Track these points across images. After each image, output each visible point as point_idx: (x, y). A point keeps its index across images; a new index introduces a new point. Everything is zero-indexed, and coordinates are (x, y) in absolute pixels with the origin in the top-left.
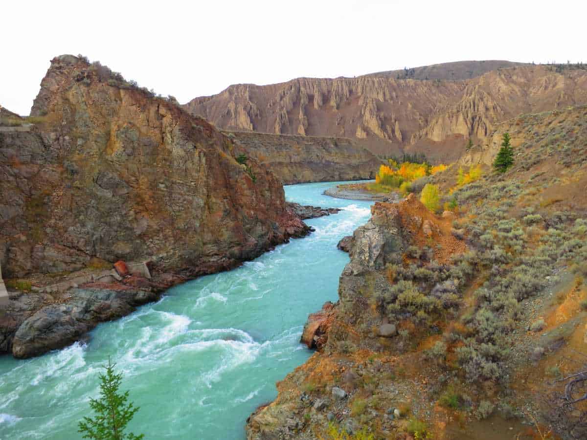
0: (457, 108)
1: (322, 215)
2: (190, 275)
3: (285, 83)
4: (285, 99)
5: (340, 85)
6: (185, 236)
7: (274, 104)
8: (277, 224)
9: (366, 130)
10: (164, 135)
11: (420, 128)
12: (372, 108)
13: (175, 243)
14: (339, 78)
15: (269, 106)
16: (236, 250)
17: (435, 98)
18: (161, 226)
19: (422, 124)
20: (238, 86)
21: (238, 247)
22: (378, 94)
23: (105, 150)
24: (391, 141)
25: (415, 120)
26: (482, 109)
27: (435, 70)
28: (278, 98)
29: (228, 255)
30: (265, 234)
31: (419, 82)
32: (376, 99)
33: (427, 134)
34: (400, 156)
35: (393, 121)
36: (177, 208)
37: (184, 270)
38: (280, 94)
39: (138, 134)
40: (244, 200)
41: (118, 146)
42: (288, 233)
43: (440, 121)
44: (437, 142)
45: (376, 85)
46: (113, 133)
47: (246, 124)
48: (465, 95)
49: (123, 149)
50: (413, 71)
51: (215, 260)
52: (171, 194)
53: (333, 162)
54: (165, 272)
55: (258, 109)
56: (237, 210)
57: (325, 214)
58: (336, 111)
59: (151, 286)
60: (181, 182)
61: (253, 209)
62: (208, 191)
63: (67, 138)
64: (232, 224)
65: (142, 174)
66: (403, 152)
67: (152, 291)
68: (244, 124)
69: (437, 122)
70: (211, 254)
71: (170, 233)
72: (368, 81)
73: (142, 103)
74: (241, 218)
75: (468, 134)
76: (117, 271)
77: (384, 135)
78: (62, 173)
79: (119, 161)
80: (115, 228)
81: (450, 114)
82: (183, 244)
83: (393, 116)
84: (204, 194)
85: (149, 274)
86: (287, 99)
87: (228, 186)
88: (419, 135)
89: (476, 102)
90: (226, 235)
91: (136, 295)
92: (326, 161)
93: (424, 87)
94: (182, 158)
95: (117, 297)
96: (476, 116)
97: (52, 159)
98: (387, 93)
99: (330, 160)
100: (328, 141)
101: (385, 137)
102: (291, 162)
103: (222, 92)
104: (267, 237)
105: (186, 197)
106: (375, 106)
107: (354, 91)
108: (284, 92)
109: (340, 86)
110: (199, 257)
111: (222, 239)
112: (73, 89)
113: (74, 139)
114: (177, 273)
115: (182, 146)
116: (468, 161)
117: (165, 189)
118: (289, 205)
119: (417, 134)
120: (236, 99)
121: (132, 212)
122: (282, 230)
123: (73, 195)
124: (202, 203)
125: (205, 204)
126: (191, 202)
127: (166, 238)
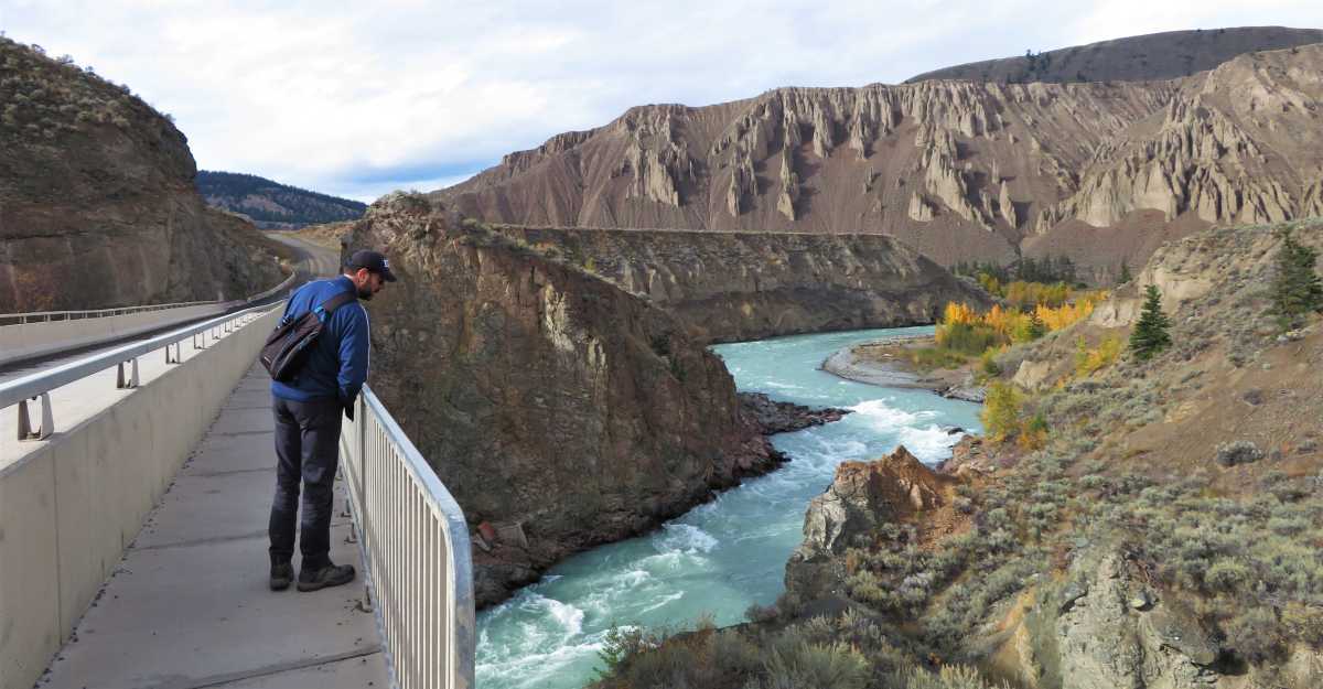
0: (1147, 149)
1: (810, 425)
2: (582, 544)
3: (749, 101)
4: (748, 136)
5: (872, 101)
6: (575, 481)
7: (725, 146)
8: (721, 451)
9: (932, 203)
10: (542, 316)
11: (1060, 195)
12: (946, 152)
13: (559, 492)
14: (870, 86)
15: (713, 152)
16: (652, 502)
17: (1096, 123)
18: (539, 466)
19: (1065, 186)
20: (647, 110)
21: (656, 497)
22: (960, 118)
23: (457, 349)
24: (989, 229)
25: (1046, 177)
26: (1208, 149)
27: (1100, 55)
28: (734, 134)
29: (640, 511)
30: (700, 474)
31: (1058, 88)
32: (955, 132)
33: (1074, 210)
34: (1009, 262)
35: (995, 181)
36: (563, 436)
37: (573, 535)
38: (739, 126)
39: (503, 318)
40: (666, 418)
41: (477, 340)
42: (741, 468)
43: (1107, 181)
44: (1099, 228)
45: (956, 100)
46: (469, 320)
47: (663, 191)
48: (1169, 118)
49: (482, 346)
50: (1047, 58)
51: (619, 518)
52: (552, 412)
53: (850, 288)
54: (546, 537)
55: (690, 158)
56: (654, 435)
57: (815, 423)
58: (864, 159)
59: (530, 560)
60: (568, 394)
61: (679, 433)
62: (608, 408)
63: (405, 332)
64: (645, 459)
65: (511, 382)
66: (1018, 252)
67: (533, 568)
68: (659, 191)
69: (1099, 184)
70: (613, 509)
71: (553, 476)
72: (937, 91)
73: (509, 268)
74: (660, 448)
75: (1175, 210)
76: (482, 537)
77: (973, 212)
78: (401, 387)
79: (477, 365)
80: (477, 471)
81: (1132, 164)
82: (572, 494)
83: (995, 171)
84: (603, 414)
85: (525, 541)
86: (753, 136)
87: (641, 396)
88: (1057, 212)
89: (1194, 134)
90: (635, 479)
91: (511, 573)
92: (834, 285)
93: (1070, 100)
94: (569, 354)
95: (488, 576)
96: (1194, 168)
97: (386, 365)
98: (982, 116)
99: (844, 284)
100: (840, 243)
101: (975, 216)
102: (758, 292)
103: (614, 123)
104: (703, 477)
105: (576, 417)
106: (954, 149)
107: (904, 113)
108: (747, 120)
109: (872, 105)
110: (595, 515)
111: (629, 483)
112: (409, 252)
113: (414, 332)
114: (563, 540)
115: (570, 336)
116: (1108, 318)
117: (544, 406)
118: (747, 405)
119: (1053, 210)
120: (642, 136)
121: (497, 445)
122: (730, 461)
123: (420, 422)
124: (600, 427)
125: (605, 428)
126: (582, 427)
127: (547, 484)
